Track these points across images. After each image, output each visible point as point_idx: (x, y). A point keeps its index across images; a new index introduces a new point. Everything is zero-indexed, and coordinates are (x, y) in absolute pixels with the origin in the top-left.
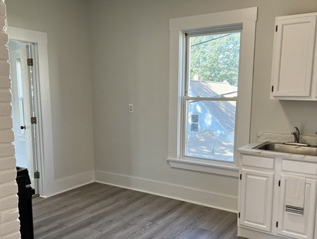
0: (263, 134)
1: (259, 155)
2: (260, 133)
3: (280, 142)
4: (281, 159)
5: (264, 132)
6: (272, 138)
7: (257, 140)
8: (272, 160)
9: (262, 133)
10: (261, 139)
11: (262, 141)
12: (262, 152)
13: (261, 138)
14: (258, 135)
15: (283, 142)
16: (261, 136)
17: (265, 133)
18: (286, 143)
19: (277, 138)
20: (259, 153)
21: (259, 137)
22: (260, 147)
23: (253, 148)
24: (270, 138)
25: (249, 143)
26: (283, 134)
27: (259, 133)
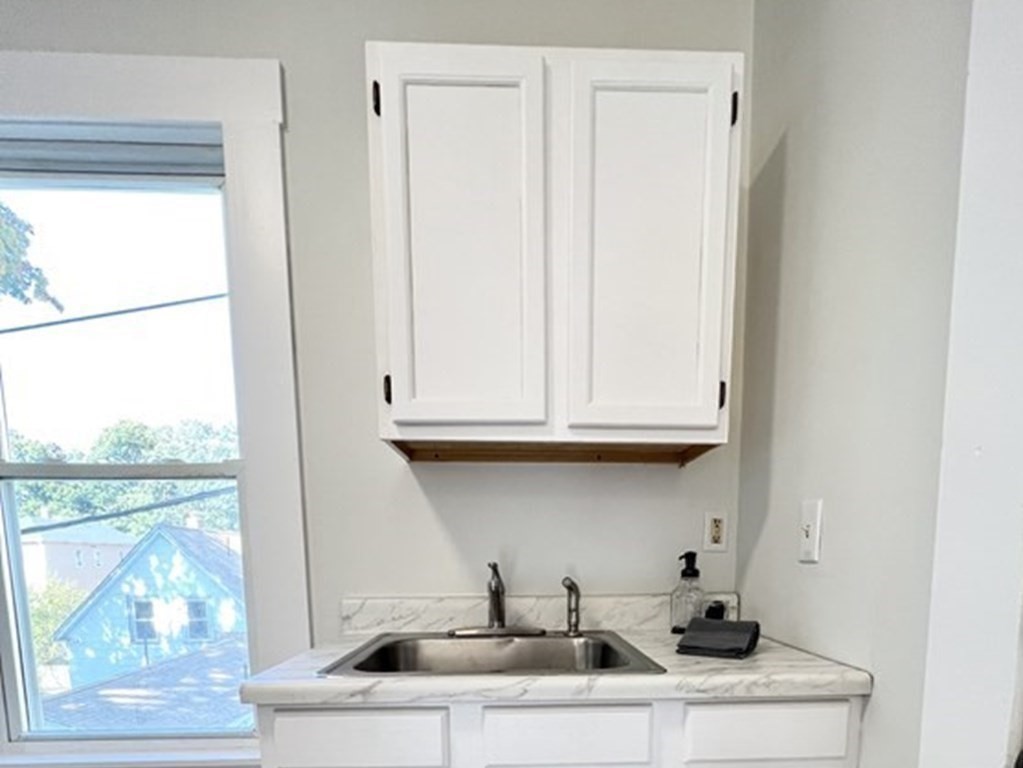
0: (363, 604)
1: (365, 706)
2: (350, 602)
3: (433, 630)
4: (479, 707)
5: (366, 599)
6: (401, 617)
7: (342, 631)
8: (436, 718)
9: (359, 602)
10: (356, 628)
11: (365, 634)
12: (378, 688)
13: (356, 621)
14: (344, 614)
15: (445, 629)
16: (354, 614)
17: (369, 602)
18: (458, 633)
19: (418, 617)
20: (365, 692)
21: (348, 618)
22: (361, 658)
23: (330, 670)
24: (394, 619)
25: (312, 645)
26: (441, 599)
27: (345, 602)
